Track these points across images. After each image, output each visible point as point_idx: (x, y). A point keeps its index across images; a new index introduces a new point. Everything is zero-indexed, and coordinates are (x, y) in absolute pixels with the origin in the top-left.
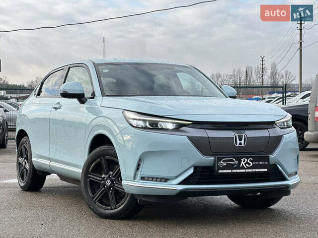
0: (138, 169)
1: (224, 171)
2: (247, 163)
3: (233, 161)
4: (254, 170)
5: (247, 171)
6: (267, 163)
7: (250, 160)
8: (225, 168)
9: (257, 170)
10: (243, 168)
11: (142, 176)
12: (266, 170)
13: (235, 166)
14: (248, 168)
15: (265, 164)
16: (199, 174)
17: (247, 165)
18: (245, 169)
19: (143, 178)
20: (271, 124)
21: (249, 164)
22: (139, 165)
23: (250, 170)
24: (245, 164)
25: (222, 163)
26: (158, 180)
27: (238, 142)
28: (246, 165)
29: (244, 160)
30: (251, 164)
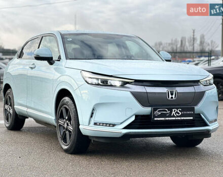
0: (91, 116)
1: (158, 119)
3: (166, 111)
4: (182, 118)
6: (192, 113)
8: (159, 116)
9: (185, 118)
10: (174, 116)
11: (96, 122)
12: (192, 118)
13: (168, 115)
15: (191, 114)
16: (139, 121)
17: (177, 114)
18: (176, 117)
19: (95, 124)
20: (196, 82)
22: (92, 113)
23: (179, 118)
24: (175, 113)
25: (157, 113)
26: (107, 125)
27: (170, 96)
29: (175, 111)
30: (180, 113)
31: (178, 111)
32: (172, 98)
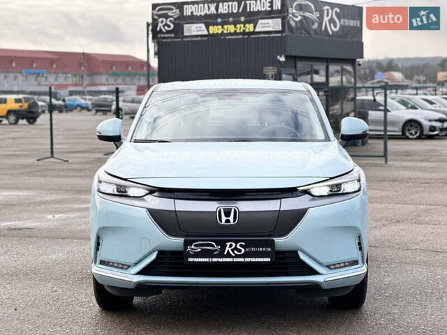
0: (98, 249)
1: (196, 260)
2: (236, 248)
3: (213, 246)
4: (248, 260)
5: (235, 260)
7: (241, 246)
9: (253, 260)
10: (229, 255)
11: (102, 259)
12: (268, 260)
13: (216, 253)
14: (237, 256)
15: (267, 252)
17: (236, 252)
18: (233, 257)
19: (102, 262)
21: (240, 251)
22: (98, 244)
23: (241, 260)
24: (233, 250)
25: (193, 248)
26: (121, 266)
27: (224, 218)
28: (234, 252)
29: (231, 246)
30: (243, 251)
31: (238, 246)
32: (228, 221)
